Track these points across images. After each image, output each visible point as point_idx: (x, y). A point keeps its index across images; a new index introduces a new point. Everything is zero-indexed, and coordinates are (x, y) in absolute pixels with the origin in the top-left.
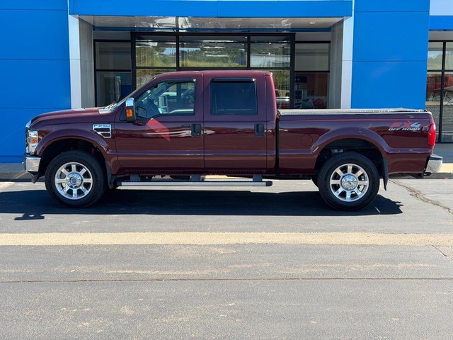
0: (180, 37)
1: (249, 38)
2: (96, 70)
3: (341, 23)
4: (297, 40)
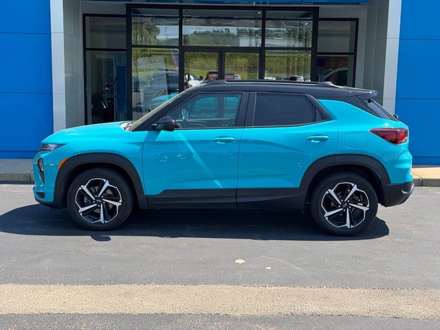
0: (184, 10)
2: (85, 49)
4: (320, 16)
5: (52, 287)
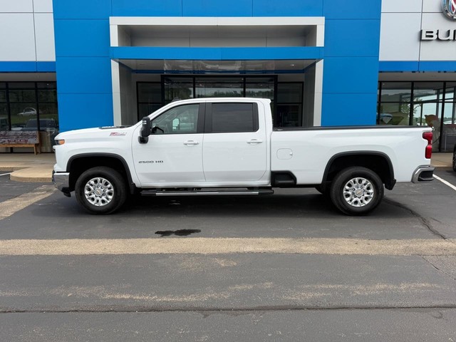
0: (196, 78)
1: (245, 80)
2: (138, 103)
3: (314, 65)
4: (279, 81)
5: (100, 240)
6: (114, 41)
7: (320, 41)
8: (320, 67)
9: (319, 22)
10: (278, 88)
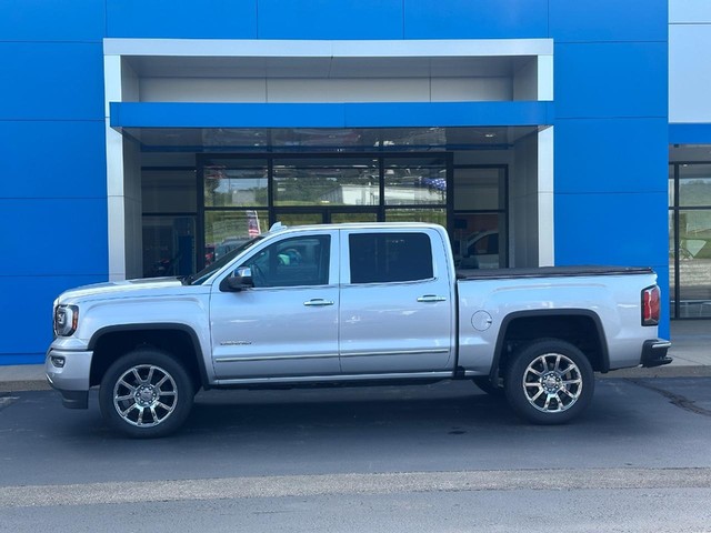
0: (274, 160)
1: (381, 162)
3: (534, 135)
4: (455, 163)
6: (114, 91)
7: (545, 90)
8: (546, 141)
9: (542, 51)
10: (455, 176)
